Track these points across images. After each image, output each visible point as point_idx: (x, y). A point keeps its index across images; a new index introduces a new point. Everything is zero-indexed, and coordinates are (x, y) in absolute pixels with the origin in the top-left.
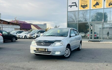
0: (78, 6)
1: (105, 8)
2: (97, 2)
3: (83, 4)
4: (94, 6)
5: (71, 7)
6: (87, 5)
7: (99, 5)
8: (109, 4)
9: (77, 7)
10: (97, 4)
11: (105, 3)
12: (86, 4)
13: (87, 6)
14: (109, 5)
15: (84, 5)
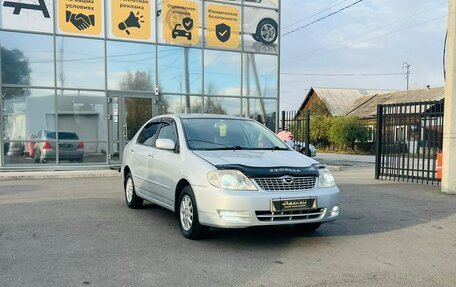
0: (51, 14)
1: (160, 42)
2: (132, 13)
3: (75, 11)
4: (121, 26)
5: (17, 12)
6: (92, 17)
7: (139, 27)
8: (173, 32)
9: (47, 15)
10: (133, 21)
11: (161, 25)
12: (87, 13)
13: (91, 20)
14: (174, 36)
15: (81, 15)
